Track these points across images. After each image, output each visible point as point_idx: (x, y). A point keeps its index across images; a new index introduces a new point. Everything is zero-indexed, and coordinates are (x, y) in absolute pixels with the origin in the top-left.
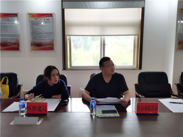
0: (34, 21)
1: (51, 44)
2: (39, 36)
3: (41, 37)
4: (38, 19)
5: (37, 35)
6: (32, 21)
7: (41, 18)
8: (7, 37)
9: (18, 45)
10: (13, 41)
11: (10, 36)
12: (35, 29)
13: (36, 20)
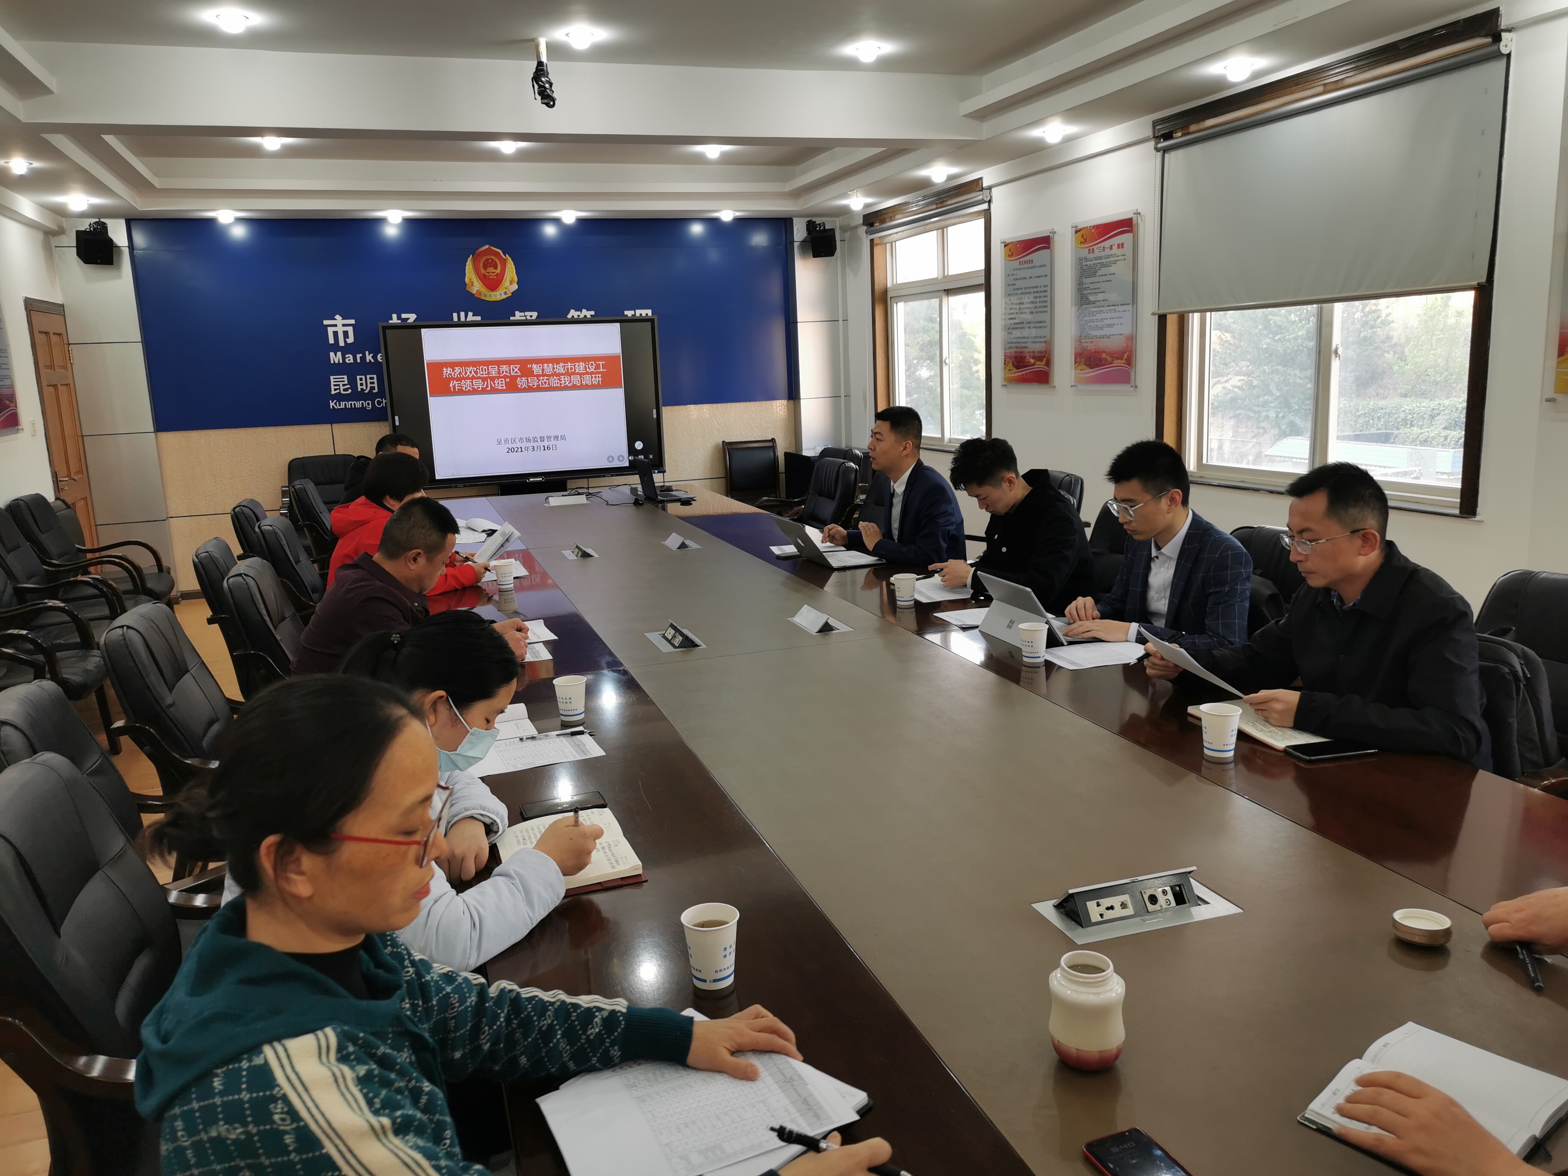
0: (1086, 259)
1: (1125, 357)
2: (1096, 324)
3: (1099, 324)
4: (1095, 247)
5: (1092, 318)
6: (1080, 259)
7: (1102, 245)
8: (1026, 333)
9: (1048, 363)
10: (1038, 347)
11: (1032, 325)
12: (1089, 292)
13: (1091, 256)
